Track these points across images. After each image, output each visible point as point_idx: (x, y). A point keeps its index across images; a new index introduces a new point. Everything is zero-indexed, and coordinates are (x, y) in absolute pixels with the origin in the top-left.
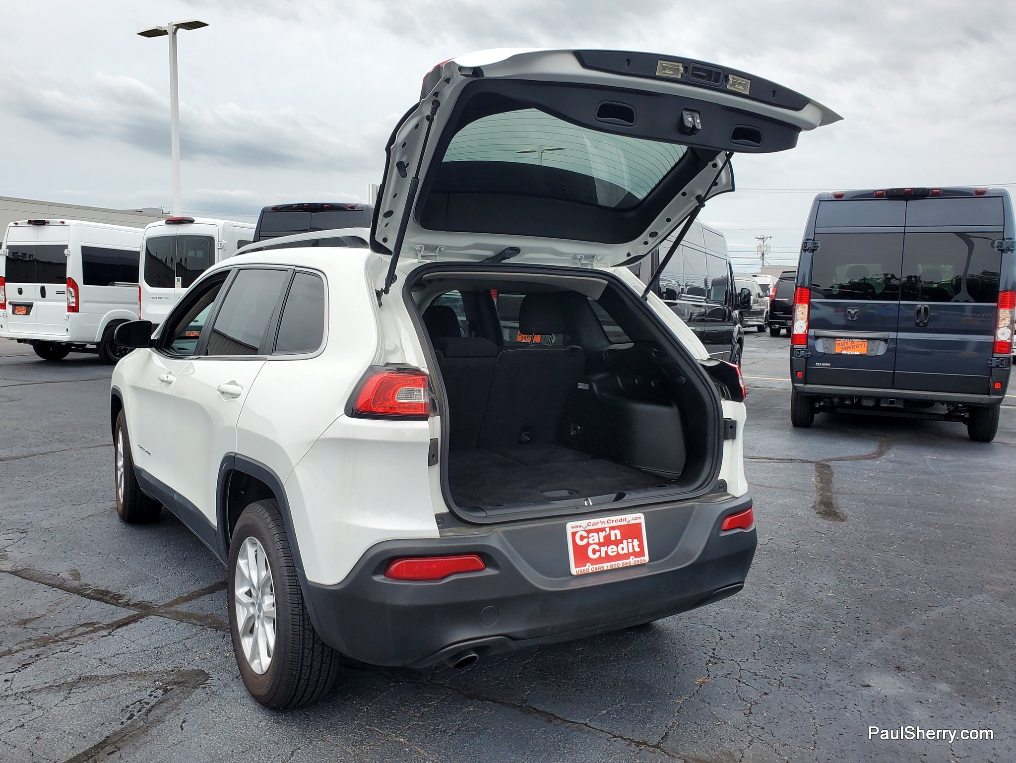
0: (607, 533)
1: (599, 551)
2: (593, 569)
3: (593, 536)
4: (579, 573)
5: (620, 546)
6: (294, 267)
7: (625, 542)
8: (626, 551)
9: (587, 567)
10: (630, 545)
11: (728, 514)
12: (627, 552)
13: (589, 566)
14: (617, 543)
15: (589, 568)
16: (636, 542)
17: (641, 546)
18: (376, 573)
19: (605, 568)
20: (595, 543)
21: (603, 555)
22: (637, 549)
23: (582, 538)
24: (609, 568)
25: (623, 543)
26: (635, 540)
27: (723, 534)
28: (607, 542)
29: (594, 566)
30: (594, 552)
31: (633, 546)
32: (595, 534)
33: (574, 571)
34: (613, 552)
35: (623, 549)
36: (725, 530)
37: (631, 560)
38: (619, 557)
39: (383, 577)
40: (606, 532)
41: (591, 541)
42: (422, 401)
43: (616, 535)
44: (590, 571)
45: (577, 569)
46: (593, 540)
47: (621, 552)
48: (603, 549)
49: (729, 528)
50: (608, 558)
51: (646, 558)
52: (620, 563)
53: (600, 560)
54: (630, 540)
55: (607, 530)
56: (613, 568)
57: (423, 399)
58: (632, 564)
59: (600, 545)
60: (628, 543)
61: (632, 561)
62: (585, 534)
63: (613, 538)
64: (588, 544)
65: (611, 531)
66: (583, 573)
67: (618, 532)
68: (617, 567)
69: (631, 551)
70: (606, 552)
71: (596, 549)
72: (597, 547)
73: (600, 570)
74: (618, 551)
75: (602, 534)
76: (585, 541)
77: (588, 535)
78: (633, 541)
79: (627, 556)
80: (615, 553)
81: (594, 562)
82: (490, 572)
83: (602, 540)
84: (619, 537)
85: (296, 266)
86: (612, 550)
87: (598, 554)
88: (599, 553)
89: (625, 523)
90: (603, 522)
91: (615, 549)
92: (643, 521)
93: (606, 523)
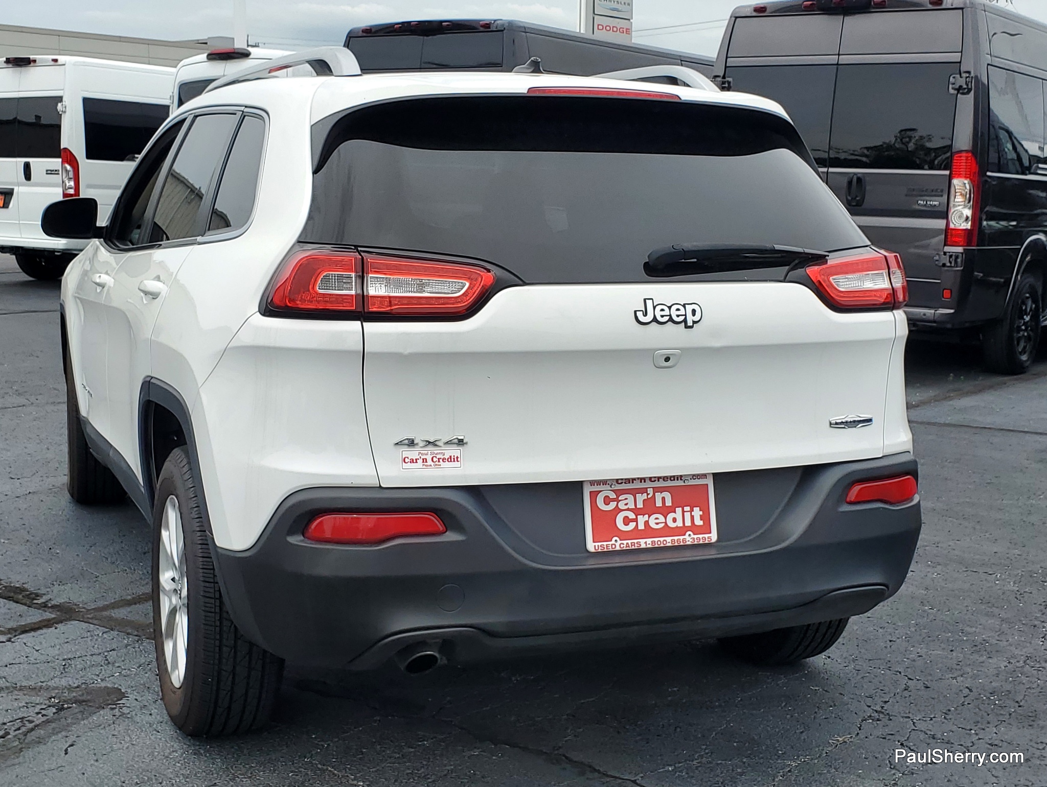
0: (649, 497)
1: (636, 520)
2: (622, 546)
3: (626, 499)
4: (600, 550)
5: (671, 516)
6: (242, 108)
7: (679, 510)
8: (679, 523)
9: (613, 542)
10: (687, 515)
11: (858, 477)
12: (681, 525)
13: (616, 541)
14: (665, 511)
15: (617, 544)
16: (697, 512)
17: (705, 517)
18: (291, 532)
19: (643, 546)
20: (628, 510)
21: (641, 526)
22: (698, 522)
23: (607, 501)
24: (650, 546)
25: (675, 512)
26: (696, 510)
27: (846, 508)
28: (650, 508)
29: (625, 542)
30: (627, 521)
31: (692, 517)
32: (630, 498)
33: (591, 546)
34: (657, 524)
35: (675, 520)
36: (851, 503)
37: (686, 537)
38: (667, 531)
39: (302, 538)
40: (648, 494)
41: (621, 505)
42: (353, 292)
43: (663, 499)
44: (618, 548)
45: (596, 544)
46: (626, 504)
47: (671, 524)
48: (642, 519)
49: (859, 500)
50: (649, 532)
51: (714, 536)
52: (668, 541)
53: (636, 534)
54: (687, 509)
55: (650, 491)
56: (656, 546)
57: (354, 289)
58: (688, 543)
59: (637, 512)
60: (683, 512)
61: (689, 538)
62: (613, 496)
63: (659, 504)
64: (618, 510)
65: (656, 494)
66: (605, 550)
67: (668, 496)
68: (662, 545)
69: (688, 523)
70: (647, 523)
71: (630, 518)
72: (632, 516)
73: (633, 547)
74: (666, 523)
75: (641, 498)
76: (613, 505)
77: (618, 497)
78: (692, 510)
79: (682, 531)
80: (662, 525)
81: (623, 535)
82: (451, 536)
83: (640, 505)
84: (669, 503)
85: (246, 107)
86: (656, 521)
87: (632, 525)
88: (635, 523)
89: (680, 483)
90: (642, 480)
91: (662, 519)
92: (710, 482)
93: (647, 480)
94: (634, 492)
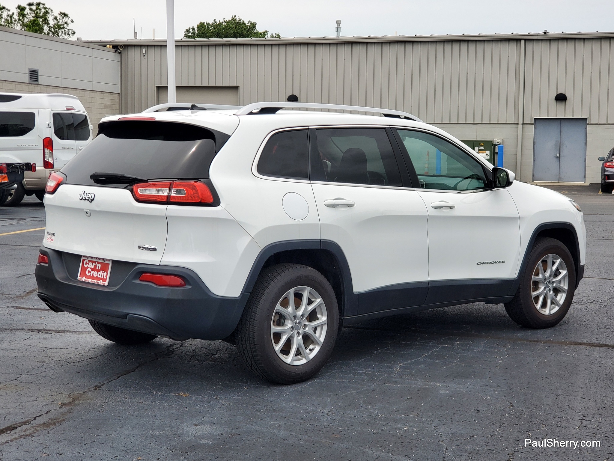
0: (96, 265)
1: (91, 272)
4: (80, 280)
5: (99, 273)
7: (101, 271)
10: (103, 273)
12: (100, 277)
14: (98, 271)
15: (84, 279)
16: (105, 274)
17: (107, 276)
19: (89, 282)
20: (90, 268)
21: (91, 275)
22: (105, 277)
23: (86, 263)
24: (91, 282)
25: (100, 272)
26: (105, 272)
28: (94, 269)
29: (86, 279)
30: (89, 272)
31: (104, 275)
32: (91, 263)
33: (79, 278)
34: (95, 275)
35: (99, 275)
36: (141, 280)
38: (97, 278)
41: (89, 267)
44: (83, 281)
47: (99, 276)
48: (92, 272)
50: (92, 277)
51: (106, 284)
52: (95, 281)
53: (90, 277)
54: (103, 271)
55: (96, 263)
58: (100, 284)
59: (92, 269)
60: (102, 272)
61: (100, 282)
62: (88, 262)
63: (97, 268)
64: (88, 267)
65: (98, 264)
67: (100, 265)
69: (102, 277)
70: (93, 274)
72: (90, 270)
73: (87, 281)
75: (94, 264)
76: (87, 265)
77: (89, 262)
78: (104, 273)
79: (99, 279)
80: (96, 276)
81: (87, 277)
83: (93, 267)
84: (99, 269)
86: (95, 274)
89: (103, 261)
90: (95, 258)
91: (97, 274)
92: (110, 263)
93: (96, 258)
94: (93, 262)
